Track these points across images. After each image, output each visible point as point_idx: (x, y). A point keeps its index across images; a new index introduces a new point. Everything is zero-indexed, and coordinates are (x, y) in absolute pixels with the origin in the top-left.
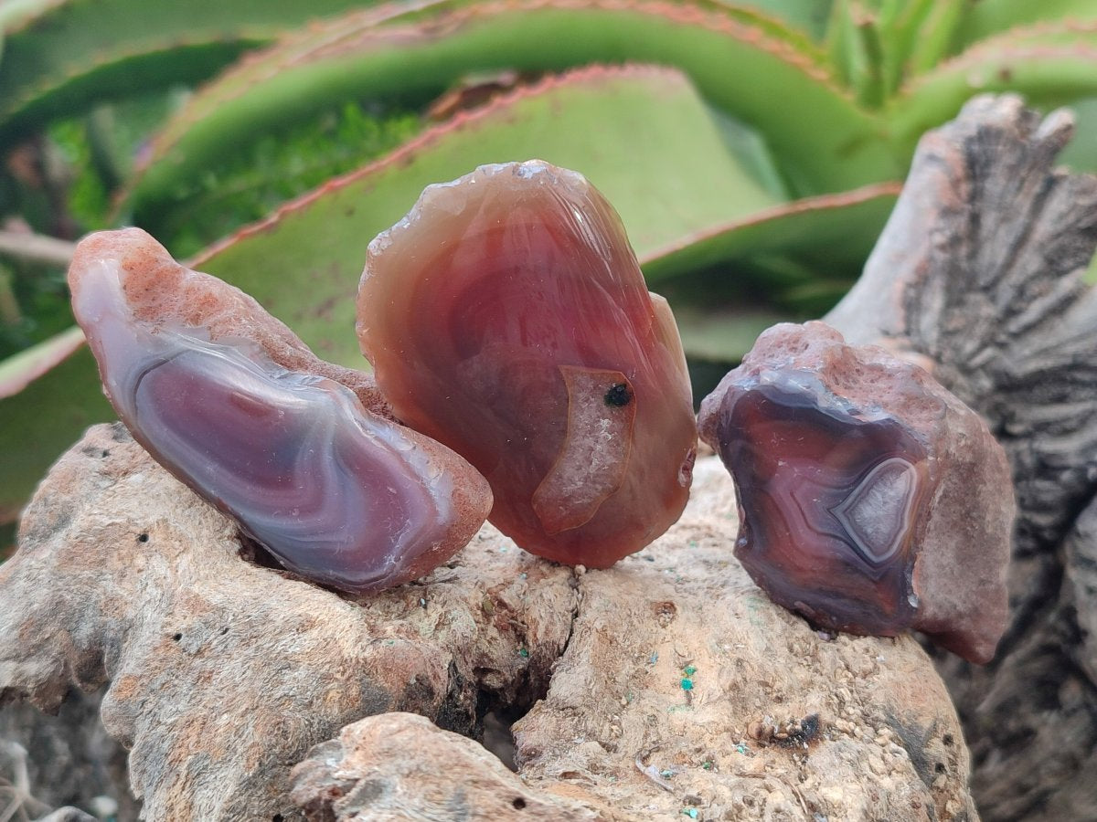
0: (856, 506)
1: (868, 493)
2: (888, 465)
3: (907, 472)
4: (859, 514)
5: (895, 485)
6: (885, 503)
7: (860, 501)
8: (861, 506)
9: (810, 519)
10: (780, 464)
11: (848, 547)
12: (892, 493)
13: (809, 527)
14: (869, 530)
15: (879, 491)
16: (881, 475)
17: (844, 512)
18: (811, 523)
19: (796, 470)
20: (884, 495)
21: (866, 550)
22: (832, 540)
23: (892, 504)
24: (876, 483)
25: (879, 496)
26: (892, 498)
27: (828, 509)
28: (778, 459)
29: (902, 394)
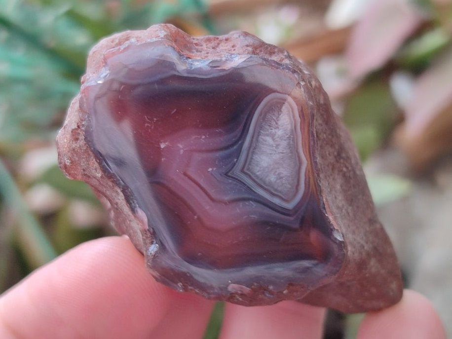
0: (252, 159)
1: (257, 141)
2: (266, 105)
3: (286, 104)
4: (257, 165)
5: (280, 123)
6: (277, 146)
7: (253, 153)
8: (256, 157)
9: (212, 192)
10: (162, 146)
11: (259, 205)
12: (280, 132)
13: (212, 200)
14: (272, 178)
15: (267, 135)
16: (264, 116)
17: (242, 171)
18: (213, 195)
19: (181, 146)
20: (273, 136)
21: (276, 201)
22: (241, 204)
23: (284, 143)
24: (261, 127)
25: (269, 140)
26: (281, 138)
27: (226, 174)
28: (158, 143)
29: (247, 46)
